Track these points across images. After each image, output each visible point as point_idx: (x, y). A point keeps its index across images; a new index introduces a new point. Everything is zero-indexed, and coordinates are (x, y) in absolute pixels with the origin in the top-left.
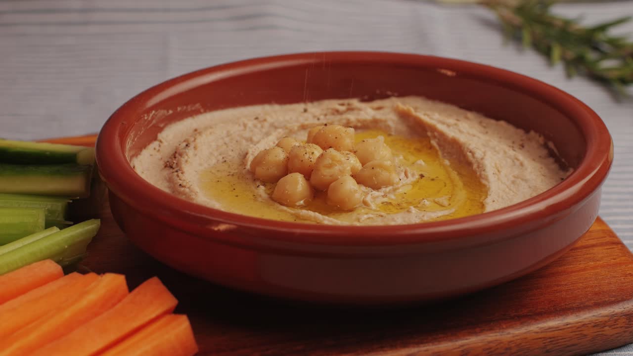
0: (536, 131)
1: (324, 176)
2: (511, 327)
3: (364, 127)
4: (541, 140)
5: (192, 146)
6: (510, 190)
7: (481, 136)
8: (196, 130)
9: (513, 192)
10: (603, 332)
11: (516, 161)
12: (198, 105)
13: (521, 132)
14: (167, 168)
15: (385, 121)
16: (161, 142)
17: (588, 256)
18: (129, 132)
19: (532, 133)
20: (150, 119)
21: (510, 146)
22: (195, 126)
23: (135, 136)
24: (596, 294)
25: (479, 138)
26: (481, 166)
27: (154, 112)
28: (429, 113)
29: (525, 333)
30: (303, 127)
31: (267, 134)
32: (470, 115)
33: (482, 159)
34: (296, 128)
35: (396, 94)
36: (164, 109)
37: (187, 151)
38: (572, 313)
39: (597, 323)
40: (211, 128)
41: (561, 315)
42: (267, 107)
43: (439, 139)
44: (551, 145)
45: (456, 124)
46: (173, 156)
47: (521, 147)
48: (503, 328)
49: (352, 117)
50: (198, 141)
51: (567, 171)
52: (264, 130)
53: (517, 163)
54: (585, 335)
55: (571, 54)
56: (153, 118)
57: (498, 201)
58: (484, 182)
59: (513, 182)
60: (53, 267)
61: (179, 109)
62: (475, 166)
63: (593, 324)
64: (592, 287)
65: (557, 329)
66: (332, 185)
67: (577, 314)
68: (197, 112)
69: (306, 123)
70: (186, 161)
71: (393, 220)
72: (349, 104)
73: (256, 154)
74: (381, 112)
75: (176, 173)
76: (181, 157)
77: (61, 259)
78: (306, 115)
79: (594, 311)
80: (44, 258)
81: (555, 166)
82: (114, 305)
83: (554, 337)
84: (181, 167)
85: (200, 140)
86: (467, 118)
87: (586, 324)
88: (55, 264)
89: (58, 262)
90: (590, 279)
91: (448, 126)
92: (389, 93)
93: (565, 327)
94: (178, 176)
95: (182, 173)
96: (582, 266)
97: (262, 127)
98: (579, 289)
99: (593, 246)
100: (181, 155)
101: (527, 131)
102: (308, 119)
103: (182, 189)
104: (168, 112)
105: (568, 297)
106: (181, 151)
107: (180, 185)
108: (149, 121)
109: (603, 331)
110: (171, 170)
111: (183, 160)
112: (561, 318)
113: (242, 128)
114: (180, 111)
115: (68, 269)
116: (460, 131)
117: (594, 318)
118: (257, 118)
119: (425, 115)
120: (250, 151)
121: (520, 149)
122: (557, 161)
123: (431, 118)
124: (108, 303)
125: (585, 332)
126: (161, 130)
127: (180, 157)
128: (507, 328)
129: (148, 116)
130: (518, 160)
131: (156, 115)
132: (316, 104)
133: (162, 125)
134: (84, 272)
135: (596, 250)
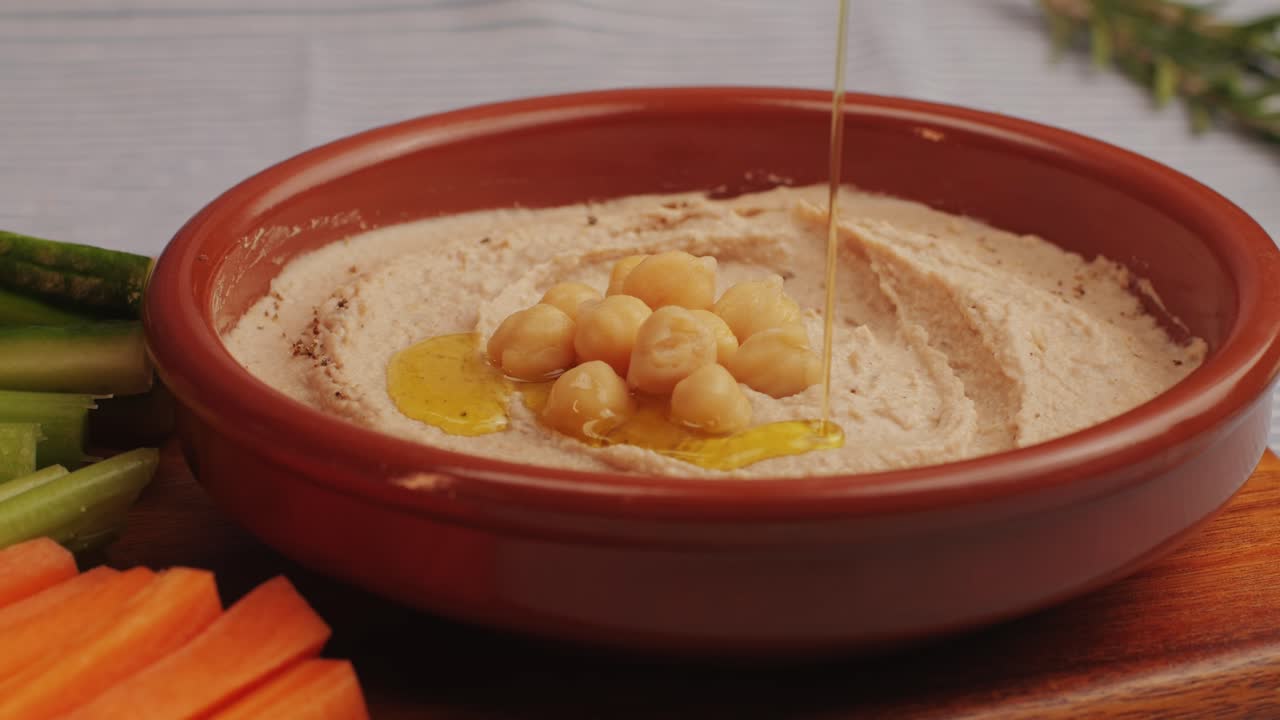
0: (1110, 258)
1: (658, 366)
2: (1070, 687)
3: (728, 254)
4: (1123, 275)
5: (353, 305)
6: (1068, 389)
7: (989, 270)
8: (353, 270)
9: (1076, 394)
10: (1273, 700)
11: (1072, 324)
12: (354, 214)
13: (1073, 259)
14: (300, 357)
15: (774, 241)
16: (278, 296)
17: (1240, 529)
18: (213, 277)
19: (1101, 261)
20: (254, 247)
21: (1054, 293)
22: (350, 261)
23: (227, 284)
24: (1258, 613)
25: (985, 274)
26: (1001, 337)
27: (262, 231)
28: (868, 221)
29: (1102, 700)
30: (593, 260)
31: (514, 276)
32: (958, 223)
33: (1003, 321)
34: (577, 261)
35: (789, 181)
36: (282, 224)
37: (342, 316)
38: (1204, 657)
39: (1260, 677)
40: (387, 263)
41: (1180, 662)
42: (503, 215)
43: (898, 280)
44: (1146, 286)
45: (932, 245)
46: (311, 331)
47: (1078, 294)
48: (1053, 691)
49: (699, 233)
50: (363, 294)
51: (1187, 345)
52: (506, 267)
53: (1078, 329)
54: (1234, 706)
55: (1198, 83)
56: (260, 246)
57: (1045, 415)
58: (1010, 373)
59: (1074, 372)
60: (53, 555)
61: (314, 223)
62: (987, 338)
63: (1250, 682)
64: (1248, 598)
65: (1172, 691)
66: (681, 386)
67: (1217, 659)
68: (353, 230)
69: (599, 248)
70: (344, 340)
71: (823, 462)
72: (685, 205)
73: (497, 321)
74: (761, 220)
75: (322, 369)
76: (331, 332)
77: (72, 535)
78: (592, 230)
79: (1254, 652)
80: (35, 536)
81: (1158, 335)
82: (189, 638)
83: (1164, 710)
84: (333, 355)
85: (370, 291)
86: (951, 231)
87: (1233, 681)
88: (59, 548)
89: (66, 544)
90: (1243, 582)
91: (916, 249)
92: (773, 178)
93: (1190, 687)
94: (328, 374)
95: (338, 368)
96: (1226, 552)
97: (500, 259)
98: (1220, 603)
99: (1251, 507)
100: (329, 326)
101: (1089, 258)
102: (600, 240)
103: (344, 403)
104: (291, 230)
105: (1194, 620)
106: (330, 317)
107: (338, 394)
108: (253, 251)
109: (1273, 696)
110: (311, 361)
111: (335, 338)
112: (1179, 668)
113: (454, 263)
114: (317, 227)
115: (86, 560)
116: (943, 261)
117: (1255, 668)
118: (486, 241)
119: (862, 225)
120: (484, 316)
121: (1076, 297)
122: (1162, 322)
123: (875, 233)
124: (176, 633)
125: (1232, 699)
126: (277, 271)
127: (327, 331)
128: (1061, 689)
129: (251, 240)
130: (1078, 322)
131: (267, 239)
132: (611, 205)
133: (279, 261)
134: (123, 566)
135: (1257, 516)
